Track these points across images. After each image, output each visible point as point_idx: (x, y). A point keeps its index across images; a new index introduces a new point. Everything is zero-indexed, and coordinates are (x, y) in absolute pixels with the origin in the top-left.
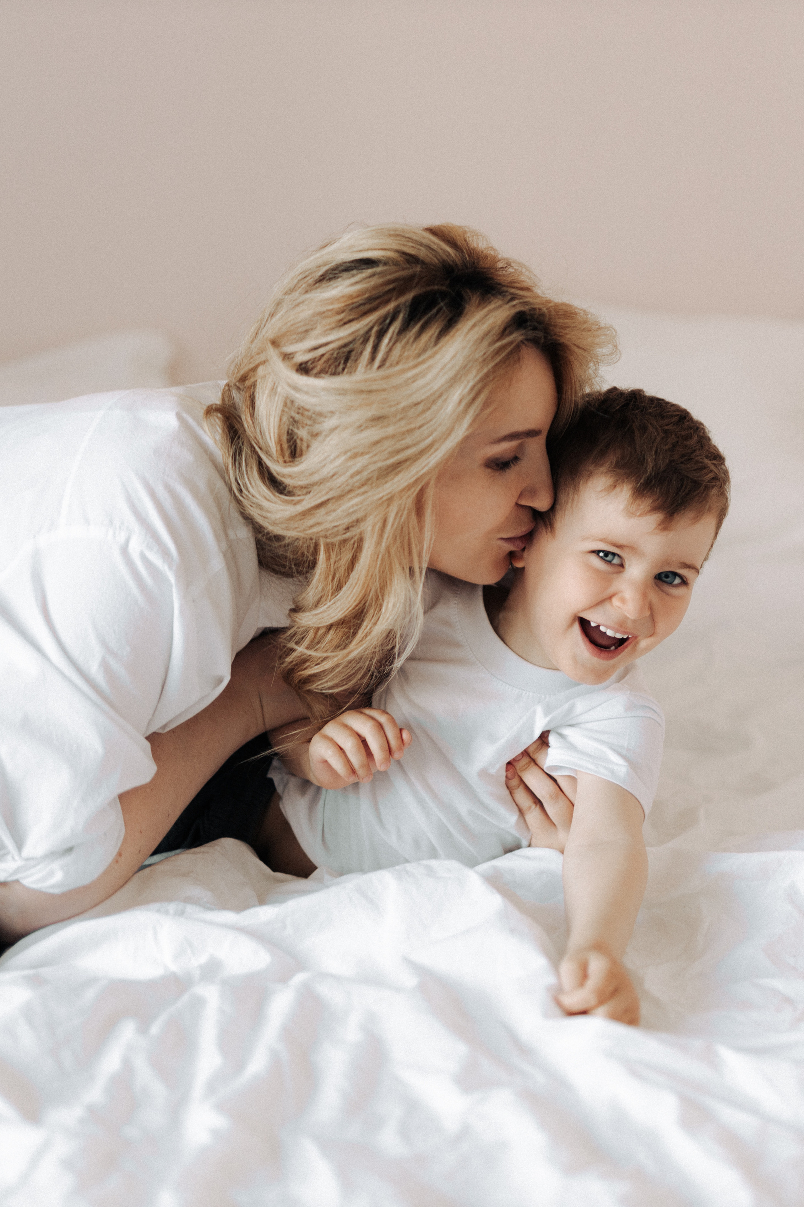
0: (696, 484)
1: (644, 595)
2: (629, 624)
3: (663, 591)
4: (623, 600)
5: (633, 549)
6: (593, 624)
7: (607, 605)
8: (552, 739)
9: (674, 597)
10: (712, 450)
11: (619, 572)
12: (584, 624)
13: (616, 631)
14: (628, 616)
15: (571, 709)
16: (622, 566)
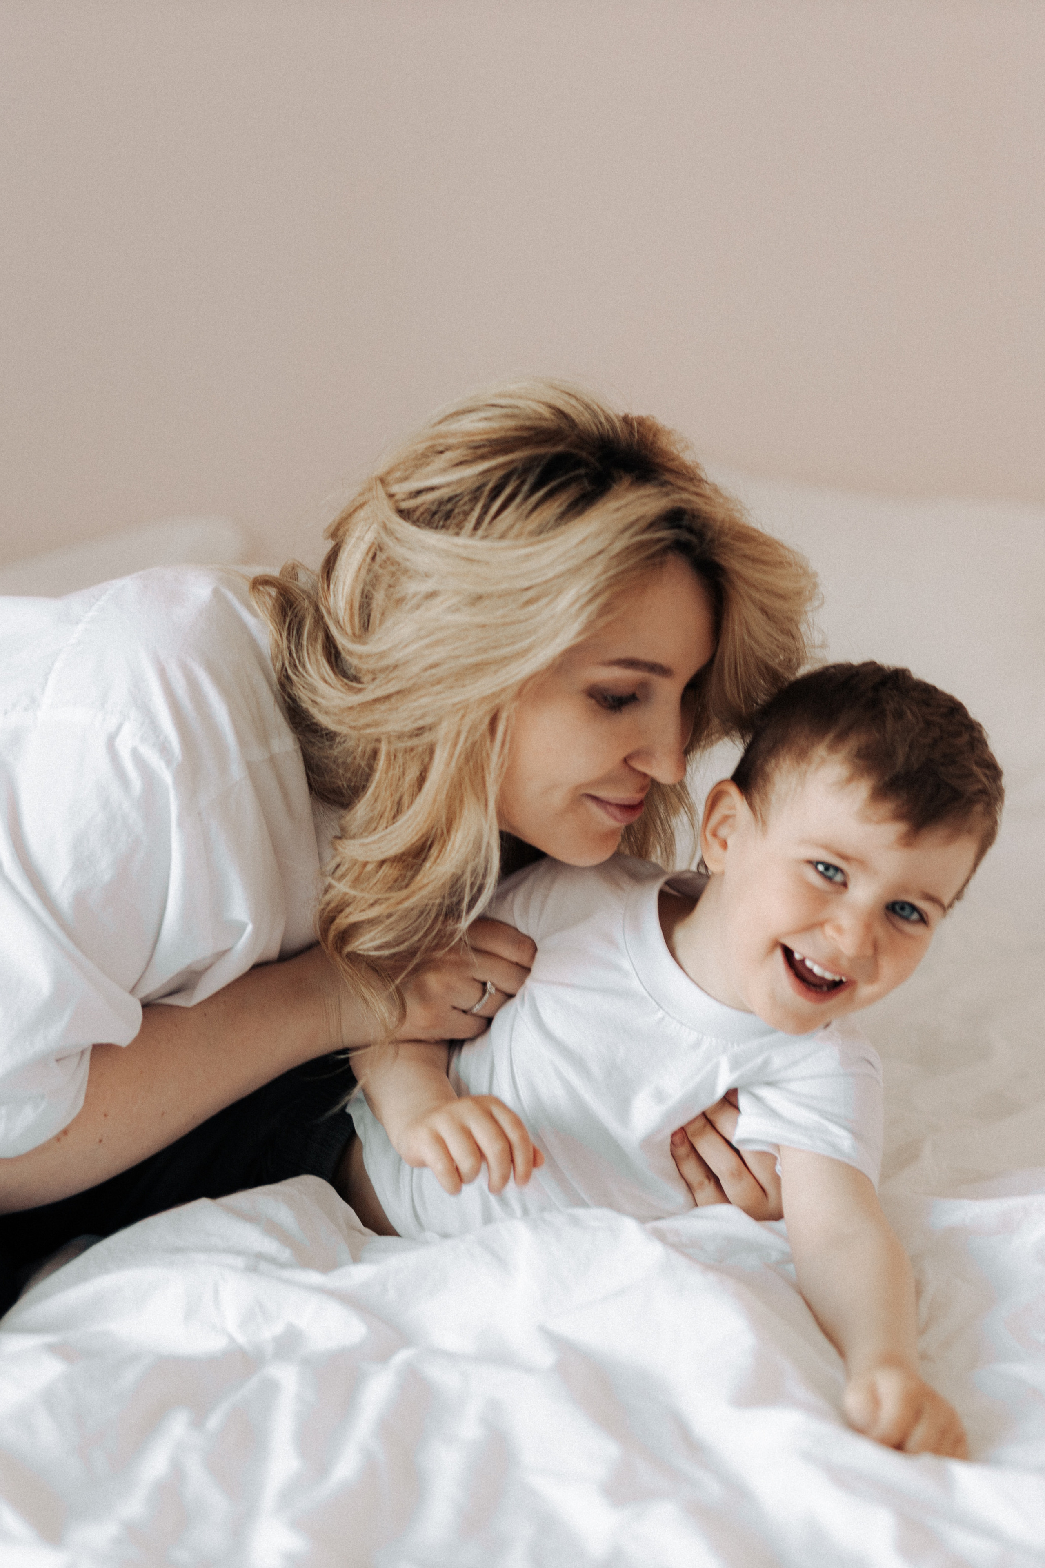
0: (957, 795)
1: (868, 927)
2: (844, 963)
3: (894, 926)
4: (839, 929)
5: (862, 863)
6: (797, 956)
7: (817, 932)
8: (743, 1101)
9: (908, 936)
10: (986, 757)
11: (840, 893)
12: (788, 953)
13: (826, 968)
14: (843, 949)
15: (766, 1063)
16: (845, 885)
